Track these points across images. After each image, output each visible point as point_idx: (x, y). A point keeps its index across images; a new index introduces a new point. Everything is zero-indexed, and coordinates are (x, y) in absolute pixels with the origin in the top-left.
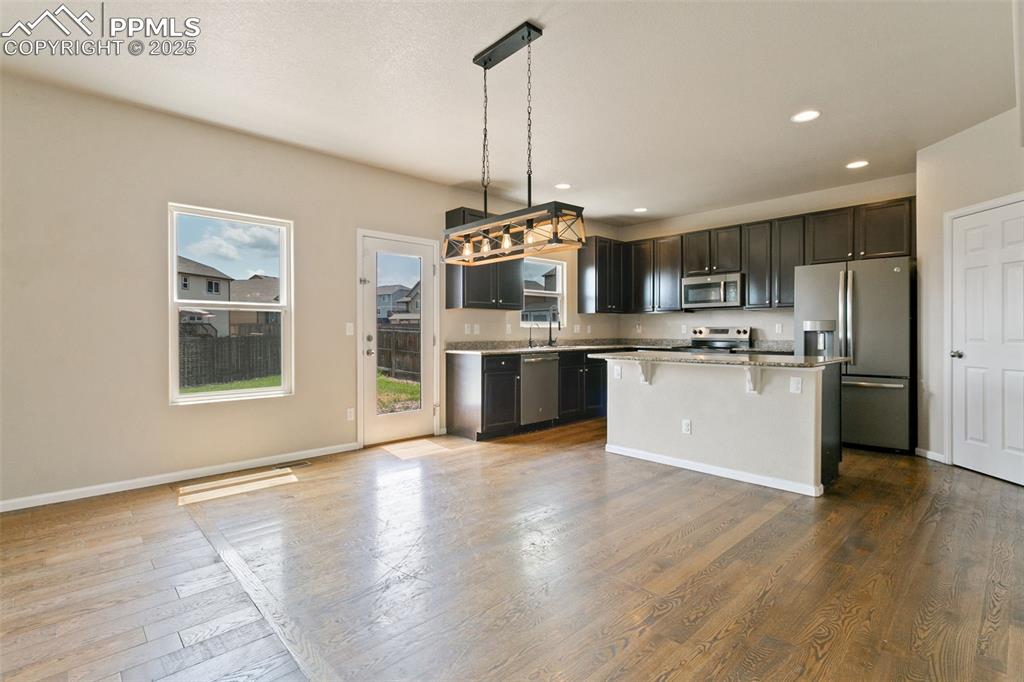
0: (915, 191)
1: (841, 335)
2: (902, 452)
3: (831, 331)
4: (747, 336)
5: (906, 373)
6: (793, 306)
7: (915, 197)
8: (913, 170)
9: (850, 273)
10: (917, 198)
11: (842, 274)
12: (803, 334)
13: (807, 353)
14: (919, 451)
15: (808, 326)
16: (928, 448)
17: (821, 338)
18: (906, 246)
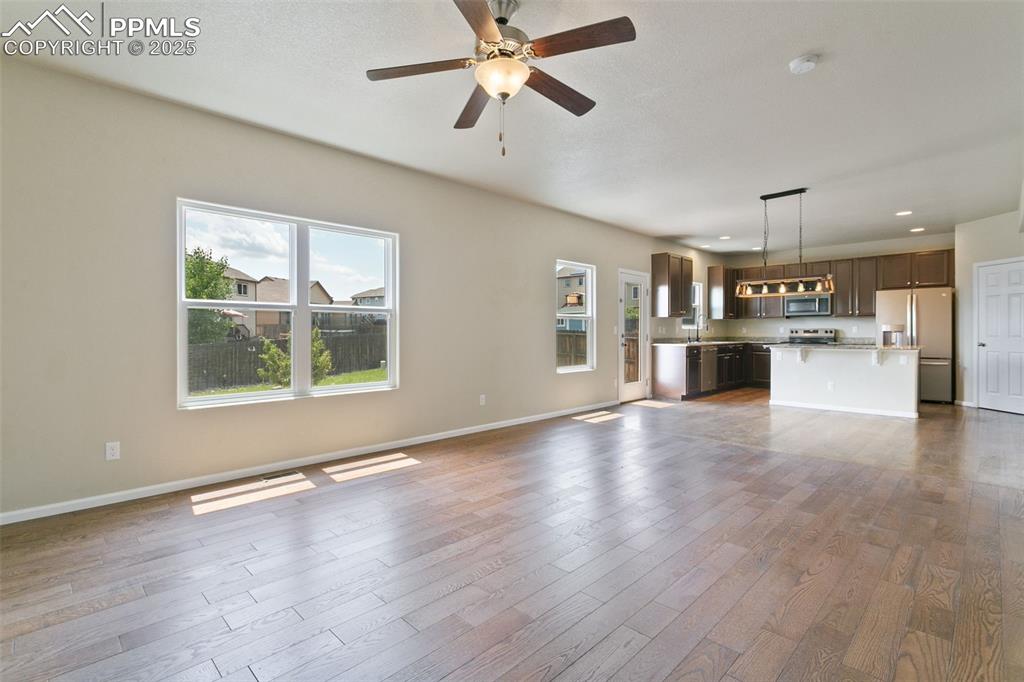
0: (954, 245)
1: (909, 334)
2: (947, 403)
3: (902, 330)
4: (833, 335)
5: (950, 356)
6: (875, 315)
7: (954, 250)
8: (953, 231)
9: (914, 296)
10: (956, 251)
11: (909, 297)
12: (882, 334)
13: (885, 343)
14: (956, 402)
15: (885, 328)
16: (962, 400)
17: (894, 335)
18: (945, 279)
